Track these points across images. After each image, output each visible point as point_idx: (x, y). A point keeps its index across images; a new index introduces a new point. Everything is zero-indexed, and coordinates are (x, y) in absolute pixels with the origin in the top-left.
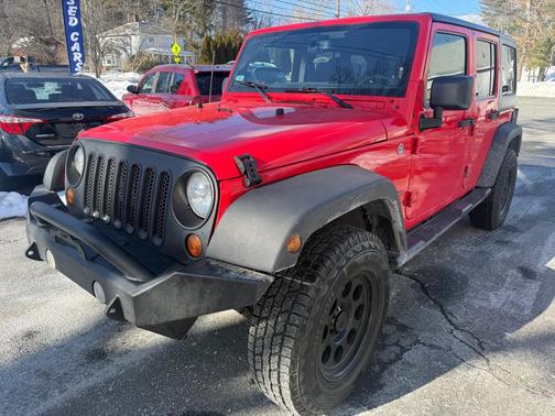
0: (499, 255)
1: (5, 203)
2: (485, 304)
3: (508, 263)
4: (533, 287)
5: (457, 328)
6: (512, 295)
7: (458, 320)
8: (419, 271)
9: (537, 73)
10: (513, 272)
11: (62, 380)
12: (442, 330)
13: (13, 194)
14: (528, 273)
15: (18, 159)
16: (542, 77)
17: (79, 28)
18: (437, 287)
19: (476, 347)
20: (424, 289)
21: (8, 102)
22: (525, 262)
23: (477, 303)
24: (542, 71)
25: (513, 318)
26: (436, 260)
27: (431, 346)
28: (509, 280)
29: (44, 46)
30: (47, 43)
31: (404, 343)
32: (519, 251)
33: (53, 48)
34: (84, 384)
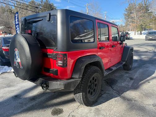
0: (125, 75)
1: (4, 69)
2: (121, 85)
3: (127, 77)
4: (132, 81)
5: (114, 90)
6: (127, 83)
7: (115, 88)
8: (107, 79)
9: (140, 33)
10: (128, 79)
11: (26, 104)
12: (111, 90)
13: (6, 66)
14: (131, 79)
15: (7, 58)
16: (141, 34)
17: (18, 24)
18: (110, 82)
19: (118, 93)
20: (107, 83)
21: (5, 44)
22: (131, 76)
23: (119, 85)
24: (141, 32)
25: (126, 88)
26: (111, 77)
27: (108, 94)
28: (127, 80)
29: (8, 29)
30: (9, 28)
31: (102, 94)
32: (130, 74)
33: (10, 29)
34: (31, 105)
